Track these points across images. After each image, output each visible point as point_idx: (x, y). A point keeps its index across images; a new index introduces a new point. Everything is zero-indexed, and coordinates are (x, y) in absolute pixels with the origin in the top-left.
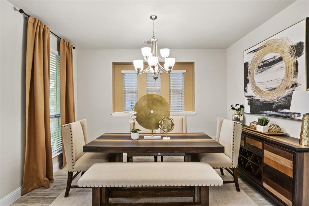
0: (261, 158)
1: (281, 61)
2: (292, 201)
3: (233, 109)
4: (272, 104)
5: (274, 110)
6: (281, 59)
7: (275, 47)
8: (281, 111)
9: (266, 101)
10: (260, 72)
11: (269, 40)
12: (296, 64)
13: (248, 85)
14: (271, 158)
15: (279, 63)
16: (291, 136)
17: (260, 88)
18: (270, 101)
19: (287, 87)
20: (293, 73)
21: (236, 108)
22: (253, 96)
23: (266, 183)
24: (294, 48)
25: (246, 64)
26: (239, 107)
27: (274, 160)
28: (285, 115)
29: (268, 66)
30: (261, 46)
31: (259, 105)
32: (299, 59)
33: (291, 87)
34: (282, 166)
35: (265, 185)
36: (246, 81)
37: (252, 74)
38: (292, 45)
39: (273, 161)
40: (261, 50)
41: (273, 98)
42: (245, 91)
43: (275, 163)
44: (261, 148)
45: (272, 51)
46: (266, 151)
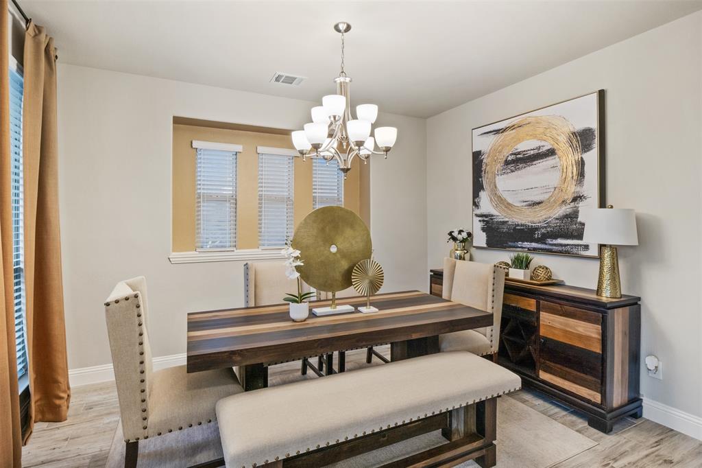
0: (535, 327)
1: (551, 156)
2: (601, 394)
3: (454, 239)
4: (533, 230)
5: (537, 241)
6: (551, 152)
7: (541, 130)
8: (551, 242)
9: (522, 225)
10: (509, 171)
11: (529, 117)
12: (581, 164)
13: (482, 194)
14: (557, 325)
15: (547, 159)
16: (567, 284)
17: (510, 201)
18: (530, 224)
19: (563, 202)
20: (575, 177)
21: (460, 237)
22: (492, 216)
23: (545, 371)
24: (576, 137)
25: (477, 156)
26: (464, 235)
27: (562, 327)
28: (560, 248)
29: (525, 162)
30: (510, 125)
31: (508, 233)
32: (586, 156)
33: (572, 202)
34: (580, 337)
35: (544, 376)
36: (478, 187)
37: (490, 175)
38: (572, 130)
39: (561, 329)
40: (512, 132)
41: (536, 220)
42: (476, 205)
43: (566, 332)
44: (534, 309)
45: (535, 137)
46: (544, 313)
